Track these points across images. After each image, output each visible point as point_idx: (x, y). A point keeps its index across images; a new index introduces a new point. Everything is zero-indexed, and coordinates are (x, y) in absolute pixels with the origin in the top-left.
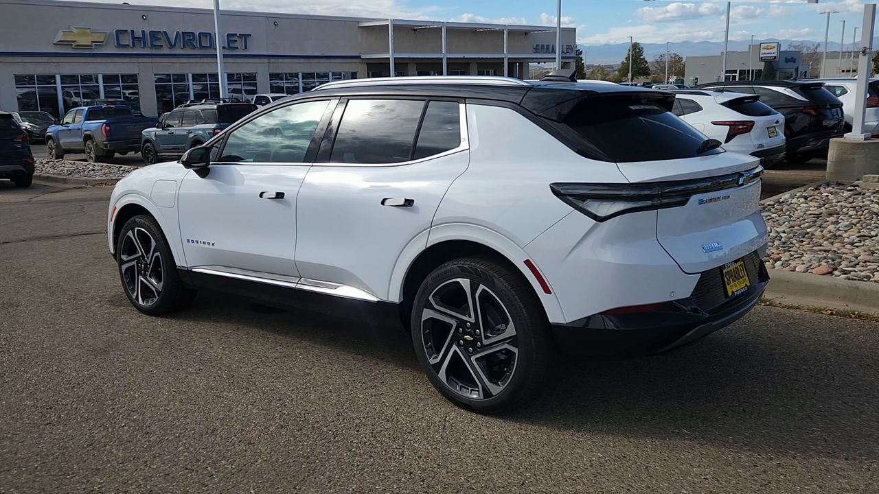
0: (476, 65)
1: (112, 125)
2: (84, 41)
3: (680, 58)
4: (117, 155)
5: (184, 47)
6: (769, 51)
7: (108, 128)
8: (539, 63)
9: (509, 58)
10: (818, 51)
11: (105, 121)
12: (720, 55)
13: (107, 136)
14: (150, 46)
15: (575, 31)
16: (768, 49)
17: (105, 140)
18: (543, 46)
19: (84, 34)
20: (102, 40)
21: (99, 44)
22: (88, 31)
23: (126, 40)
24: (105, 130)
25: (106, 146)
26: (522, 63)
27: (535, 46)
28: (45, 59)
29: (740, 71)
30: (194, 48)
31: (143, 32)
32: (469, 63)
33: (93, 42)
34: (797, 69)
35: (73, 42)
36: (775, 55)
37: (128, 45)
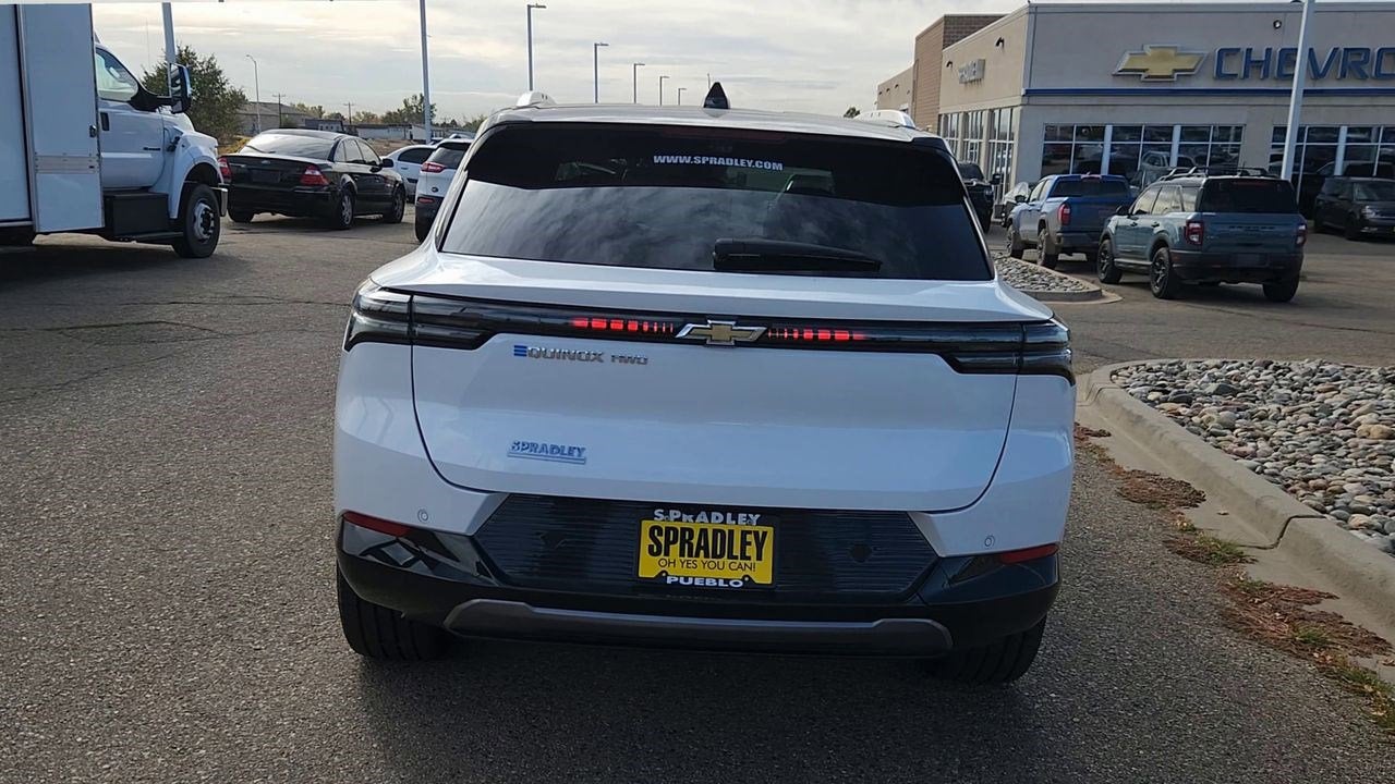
1: (1075, 208)
2: (1162, 69)
4: (1062, 257)
5: (1343, 75)
7: (1067, 211)
11: (1066, 199)
13: (1063, 224)
14: (1276, 74)
17: (1059, 229)
19: (1164, 58)
20: (1192, 67)
21: (1185, 74)
22: (1172, 52)
23: (1235, 66)
24: (1063, 214)
25: (1059, 238)
28: (1095, 100)
30: (1364, 77)
31: (1269, 50)
33: (1176, 71)
35: (1144, 71)
37: (1236, 75)
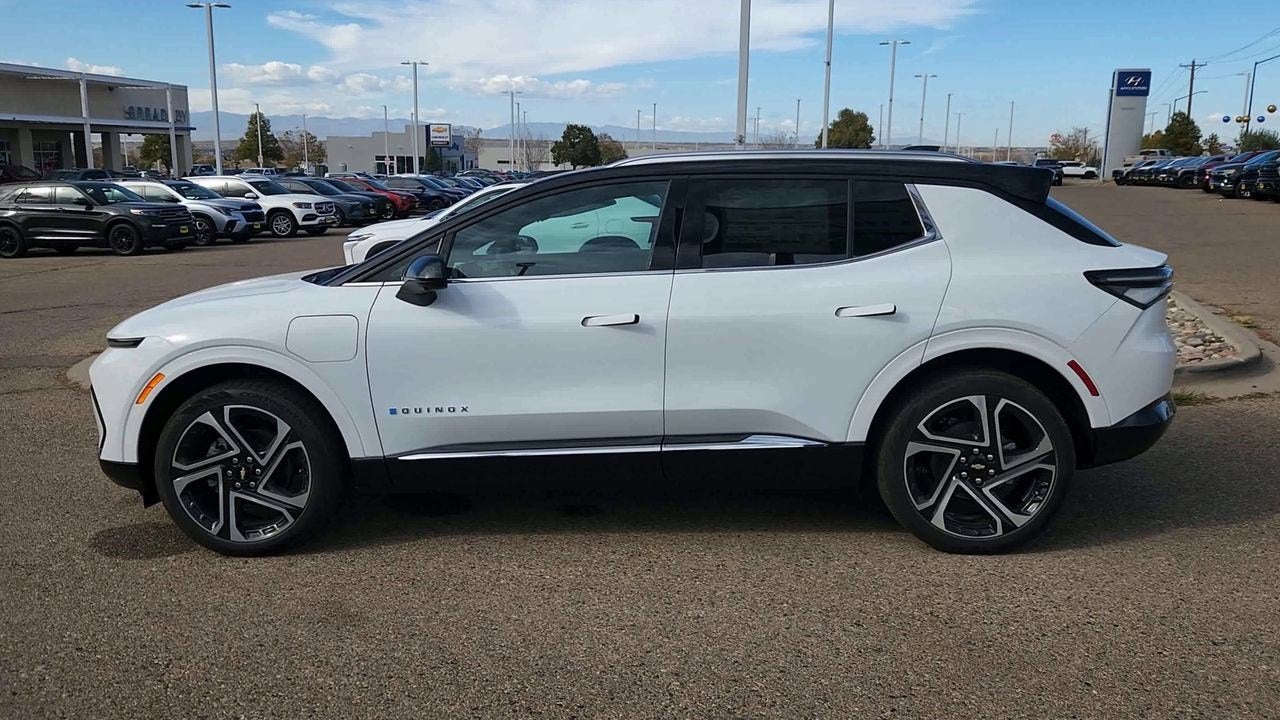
0: (30, 133)
3: (312, 138)
6: (440, 134)
8: (130, 135)
9: (91, 125)
10: (480, 137)
12: (371, 135)
15: (186, 90)
16: (439, 132)
18: (139, 109)
26: (108, 133)
27: (127, 109)
29: (398, 157)
32: (16, 130)
34: (462, 158)
36: (448, 140)
